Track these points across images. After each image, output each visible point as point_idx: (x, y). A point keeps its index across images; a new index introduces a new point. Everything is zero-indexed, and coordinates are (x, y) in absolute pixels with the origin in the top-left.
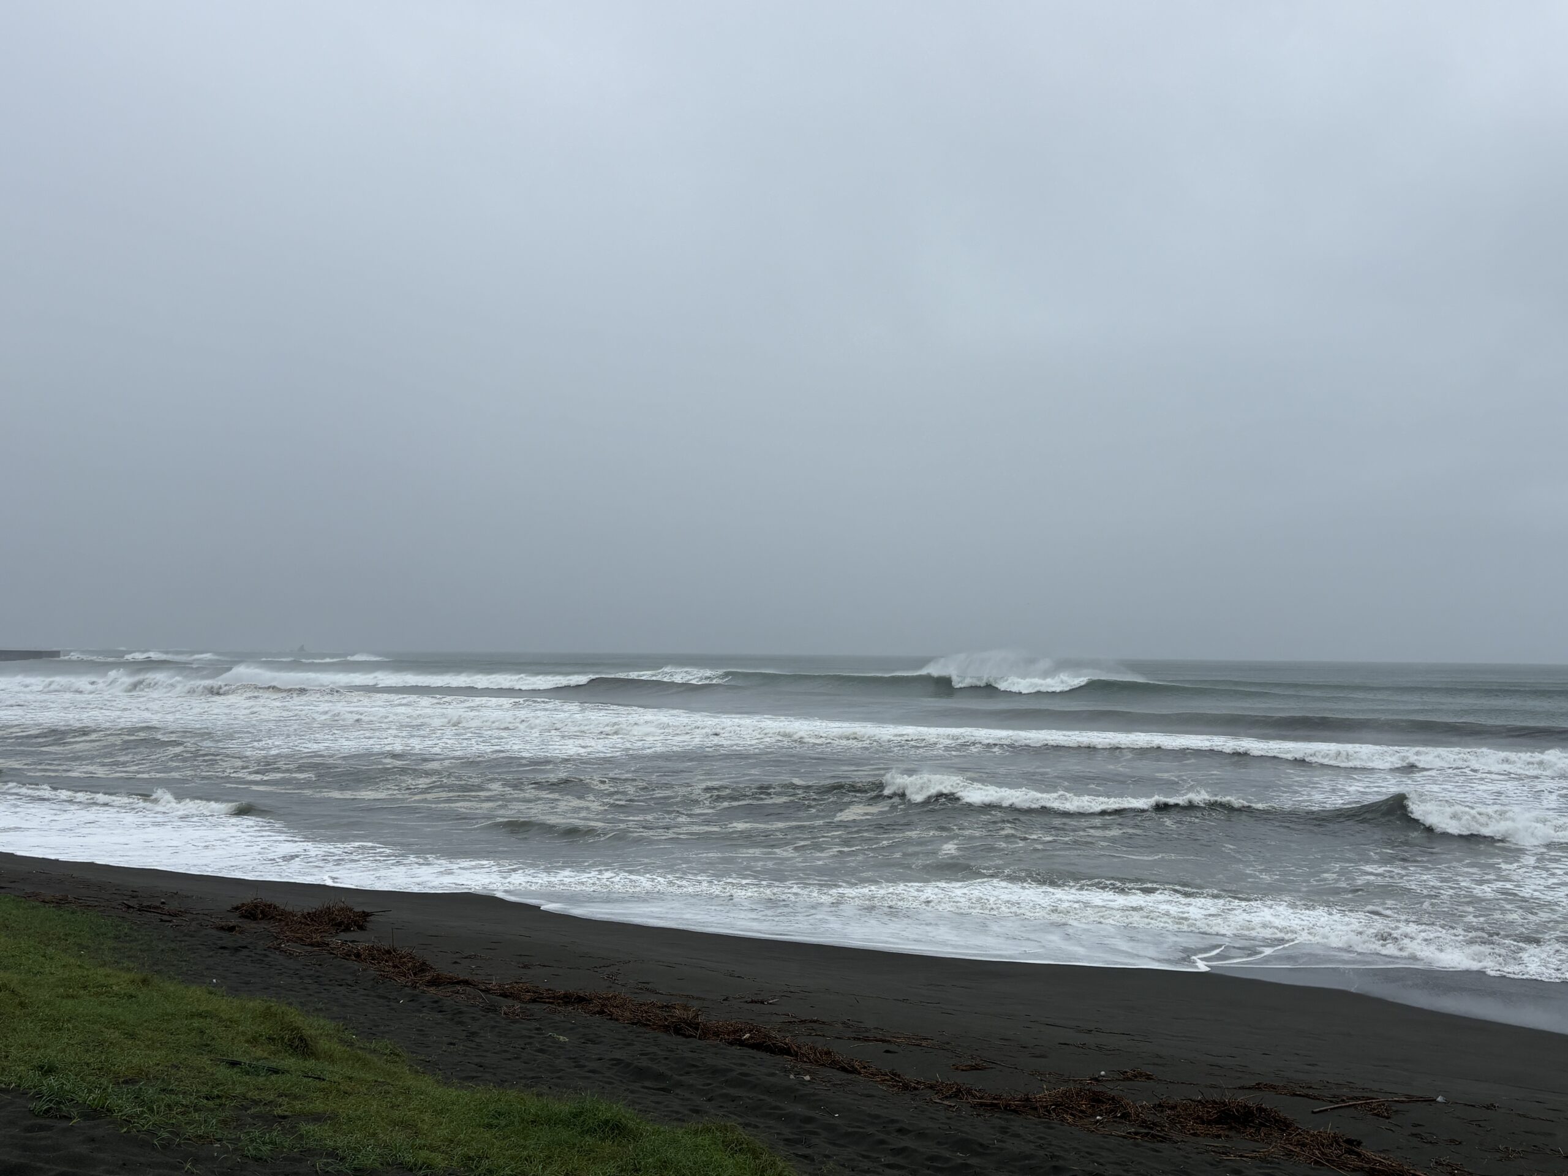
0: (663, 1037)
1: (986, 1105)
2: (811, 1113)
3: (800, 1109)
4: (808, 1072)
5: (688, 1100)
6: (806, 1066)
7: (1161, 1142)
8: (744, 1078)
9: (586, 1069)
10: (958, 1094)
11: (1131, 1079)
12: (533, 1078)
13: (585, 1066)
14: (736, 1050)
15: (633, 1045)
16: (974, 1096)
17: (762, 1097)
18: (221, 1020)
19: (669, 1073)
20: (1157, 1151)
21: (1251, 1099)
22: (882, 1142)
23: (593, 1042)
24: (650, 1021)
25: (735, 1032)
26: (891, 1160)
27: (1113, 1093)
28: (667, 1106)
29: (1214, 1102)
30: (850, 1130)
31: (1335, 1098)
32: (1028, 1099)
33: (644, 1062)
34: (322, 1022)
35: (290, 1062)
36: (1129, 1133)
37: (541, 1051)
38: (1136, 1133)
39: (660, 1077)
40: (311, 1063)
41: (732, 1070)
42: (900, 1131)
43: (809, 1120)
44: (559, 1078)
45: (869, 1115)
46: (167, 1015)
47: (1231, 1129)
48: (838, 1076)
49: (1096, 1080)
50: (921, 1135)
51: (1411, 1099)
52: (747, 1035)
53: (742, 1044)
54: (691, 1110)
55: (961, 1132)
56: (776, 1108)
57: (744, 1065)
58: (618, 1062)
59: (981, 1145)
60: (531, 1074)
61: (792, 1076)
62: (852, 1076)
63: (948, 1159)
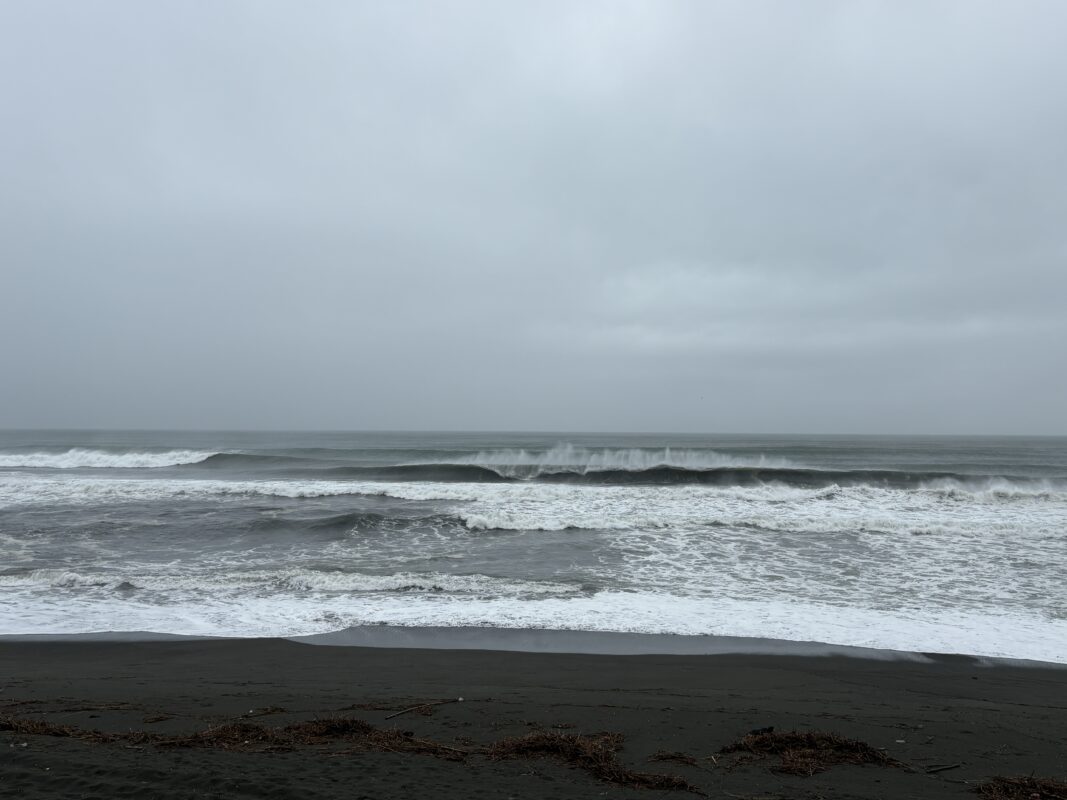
1: (167, 744)
2: (27, 771)
3: (17, 769)
4: (26, 740)
6: (24, 736)
7: (288, 752)
10: (145, 740)
11: (269, 713)
16: (157, 739)
20: (284, 759)
21: (348, 716)
27: (256, 724)
29: (324, 721)
30: (58, 778)
31: (401, 707)
32: (196, 736)
36: (267, 750)
38: (271, 749)
42: (98, 773)
43: (24, 776)
45: (74, 765)
47: (333, 737)
48: (51, 740)
49: (246, 716)
50: (115, 773)
51: (445, 702)
55: (146, 766)
59: (160, 773)
61: (12, 745)
62: (62, 739)
63: (134, 787)
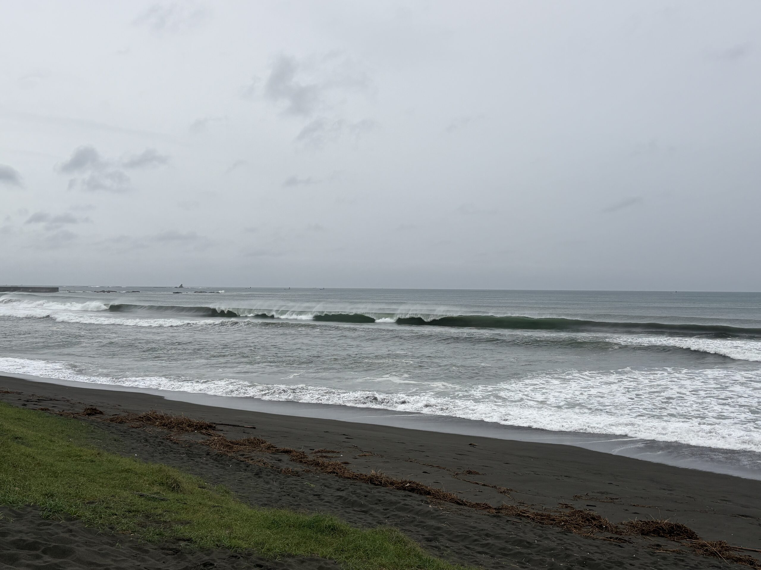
0: (364, 485)
2: (440, 525)
3: (433, 523)
5: (377, 517)
7: (624, 542)
8: (406, 507)
9: (324, 501)
12: (297, 505)
13: (323, 499)
14: (402, 493)
15: (348, 489)
17: (414, 516)
18: (136, 474)
19: (367, 504)
20: (621, 547)
21: (673, 521)
22: (476, 540)
23: (328, 487)
24: (358, 477)
25: (401, 483)
26: (481, 549)
28: (365, 521)
29: (653, 522)
30: (459, 534)
33: (354, 498)
34: (190, 476)
35: (171, 496)
36: (607, 538)
37: (301, 491)
38: (611, 538)
39: (361, 505)
40: (180, 496)
41: (399, 503)
42: (487, 535)
43: (439, 528)
44: (310, 505)
45: (471, 527)
46: (110, 471)
47: (661, 536)
48: (455, 507)
50: (497, 537)
52: (408, 484)
53: (405, 489)
54: (377, 522)
55: (518, 536)
56: (422, 522)
57: (405, 500)
58: (341, 497)
59: (528, 543)
60: (296, 503)
61: (430, 506)
62: (462, 507)
63: (511, 550)
